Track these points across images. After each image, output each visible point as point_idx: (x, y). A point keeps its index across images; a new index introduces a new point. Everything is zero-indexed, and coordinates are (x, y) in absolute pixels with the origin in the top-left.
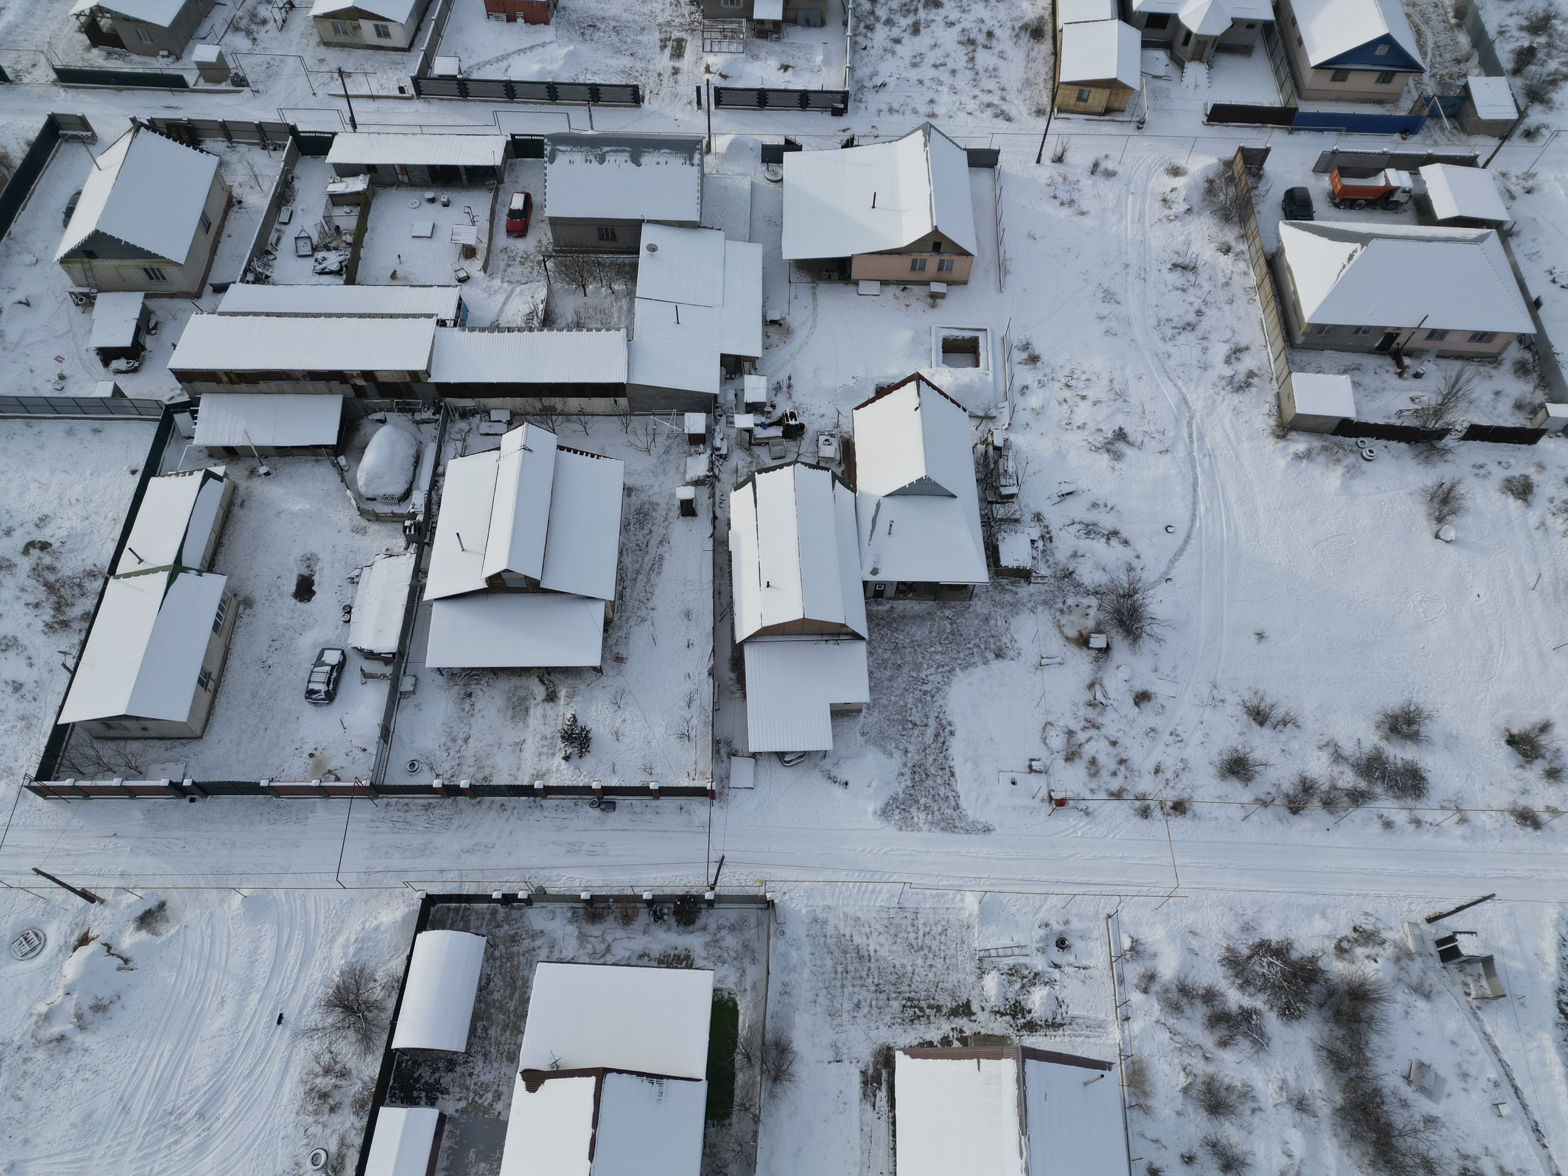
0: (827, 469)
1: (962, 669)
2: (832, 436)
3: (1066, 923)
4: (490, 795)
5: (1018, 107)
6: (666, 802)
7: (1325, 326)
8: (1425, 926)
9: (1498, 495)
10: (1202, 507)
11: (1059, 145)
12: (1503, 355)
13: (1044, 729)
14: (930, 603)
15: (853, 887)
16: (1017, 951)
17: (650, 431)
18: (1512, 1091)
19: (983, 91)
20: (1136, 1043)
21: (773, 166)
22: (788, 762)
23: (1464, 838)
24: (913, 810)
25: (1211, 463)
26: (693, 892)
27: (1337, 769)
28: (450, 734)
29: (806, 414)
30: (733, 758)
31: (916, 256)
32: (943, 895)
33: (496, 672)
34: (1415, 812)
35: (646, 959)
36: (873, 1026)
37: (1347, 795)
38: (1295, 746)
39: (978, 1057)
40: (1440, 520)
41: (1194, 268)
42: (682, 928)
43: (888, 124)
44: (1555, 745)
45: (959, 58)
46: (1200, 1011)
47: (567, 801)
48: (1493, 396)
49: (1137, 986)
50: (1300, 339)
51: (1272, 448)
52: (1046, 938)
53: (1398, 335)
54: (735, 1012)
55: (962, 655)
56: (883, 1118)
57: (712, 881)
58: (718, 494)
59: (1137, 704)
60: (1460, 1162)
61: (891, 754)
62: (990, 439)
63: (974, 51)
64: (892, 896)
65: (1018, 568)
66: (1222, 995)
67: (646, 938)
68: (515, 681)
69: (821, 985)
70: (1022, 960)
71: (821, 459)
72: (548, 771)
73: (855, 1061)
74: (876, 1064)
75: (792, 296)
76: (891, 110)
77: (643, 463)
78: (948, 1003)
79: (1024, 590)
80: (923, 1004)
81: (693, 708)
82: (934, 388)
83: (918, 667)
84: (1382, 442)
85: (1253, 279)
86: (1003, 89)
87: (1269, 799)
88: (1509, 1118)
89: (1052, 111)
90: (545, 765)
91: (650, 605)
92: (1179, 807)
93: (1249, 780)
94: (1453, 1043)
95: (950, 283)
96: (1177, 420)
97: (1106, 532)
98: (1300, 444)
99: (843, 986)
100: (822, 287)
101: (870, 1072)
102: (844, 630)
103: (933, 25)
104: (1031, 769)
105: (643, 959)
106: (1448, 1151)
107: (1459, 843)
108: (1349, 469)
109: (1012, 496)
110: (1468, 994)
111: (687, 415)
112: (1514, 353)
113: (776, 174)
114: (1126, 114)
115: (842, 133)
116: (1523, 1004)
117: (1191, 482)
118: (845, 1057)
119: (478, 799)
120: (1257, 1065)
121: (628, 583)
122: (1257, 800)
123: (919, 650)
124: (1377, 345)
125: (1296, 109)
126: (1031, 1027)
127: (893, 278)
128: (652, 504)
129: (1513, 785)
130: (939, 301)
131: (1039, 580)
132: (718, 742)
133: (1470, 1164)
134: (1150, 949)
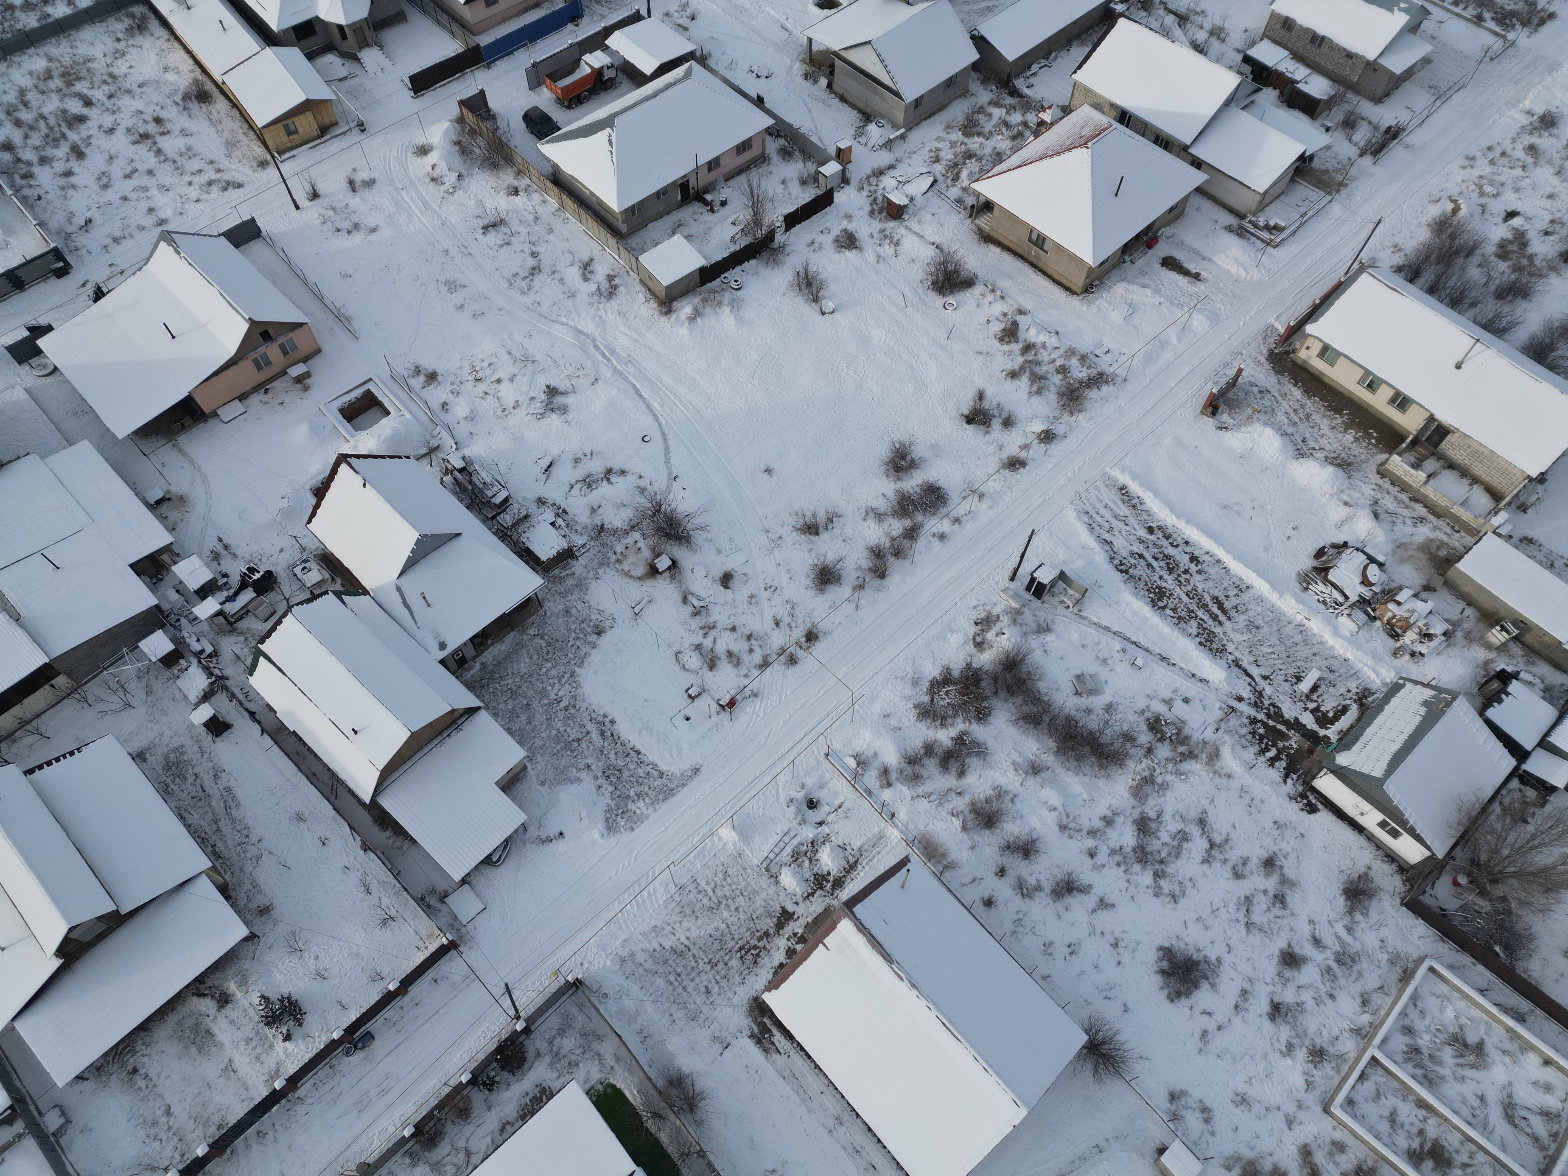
0: (326, 593)
1: (580, 666)
2: (305, 561)
3: (803, 786)
4: (237, 1137)
5: (238, 170)
6: (415, 990)
7: (633, 207)
8: (1013, 585)
9: (837, 256)
10: (656, 405)
11: (304, 183)
12: (767, 152)
13: (677, 660)
14: (512, 635)
15: (632, 907)
16: (786, 839)
17: (115, 686)
18: (1134, 646)
19: (193, 174)
20: (911, 827)
21: (35, 361)
22: (498, 860)
23: (991, 507)
24: (631, 806)
25: (636, 367)
26: (504, 1036)
27: (885, 525)
28: (145, 1122)
29: (264, 560)
30: (447, 900)
31: (252, 355)
32: (704, 849)
33: (144, 1027)
34: (951, 515)
35: (508, 1127)
36: (731, 995)
37: (904, 538)
38: (848, 531)
39: (820, 941)
40: (816, 300)
41: (501, 221)
42: (518, 1074)
43: (123, 255)
44: (995, 402)
45: (144, 157)
46: (931, 766)
47: (322, 1072)
48: (782, 186)
49: (881, 787)
50: (624, 228)
51: (668, 325)
52: (799, 810)
53: (688, 181)
54: (618, 1092)
55: (571, 656)
56: (791, 1053)
57: (512, 1012)
58: (237, 691)
59: (726, 587)
60: (1142, 718)
61: (579, 780)
62: (450, 467)
63: (155, 143)
64: (667, 885)
65: (558, 553)
66: (936, 741)
67: (494, 1111)
68: (172, 1019)
69: (667, 1004)
70: (795, 842)
71: (311, 590)
72: (279, 1064)
73: (739, 1034)
74: (755, 1021)
75: (159, 466)
76: (116, 240)
77: (131, 721)
78: (768, 924)
79: (578, 567)
80: (754, 942)
81: (375, 892)
82: (365, 457)
83: (544, 693)
84: (738, 269)
85: (553, 203)
86: (212, 162)
87: (861, 581)
88: (1144, 665)
89: (273, 157)
90: (270, 1063)
91: (254, 839)
92: (811, 637)
93: (839, 579)
94: (1083, 646)
95: (305, 360)
96: (584, 350)
97: (602, 476)
98: (685, 308)
99: (685, 989)
100: (183, 439)
101: (756, 1030)
102: (456, 714)
103: (93, 141)
104: (692, 698)
105: (506, 1130)
106: (1132, 718)
107: (990, 513)
108: (732, 304)
109: (506, 500)
110: (1068, 607)
111: (142, 644)
112: (773, 146)
113: (45, 366)
114: (341, 124)
115: (83, 289)
116: (1100, 586)
117: (632, 391)
118: (729, 1039)
119: (229, 1151)
120: (991, 768)
121: (214, 838)
122: (854, 588)
123: (533, 680)
124: (679, 198)
125: (478, 46)
126: (838, 883)
127: (247, 388)
128: (176, 750)
129: (992, 449)
130: (308, 381)
131: (583, 550)
132: (422, 899)
133: (1148, 714)
134: (870, 753)
